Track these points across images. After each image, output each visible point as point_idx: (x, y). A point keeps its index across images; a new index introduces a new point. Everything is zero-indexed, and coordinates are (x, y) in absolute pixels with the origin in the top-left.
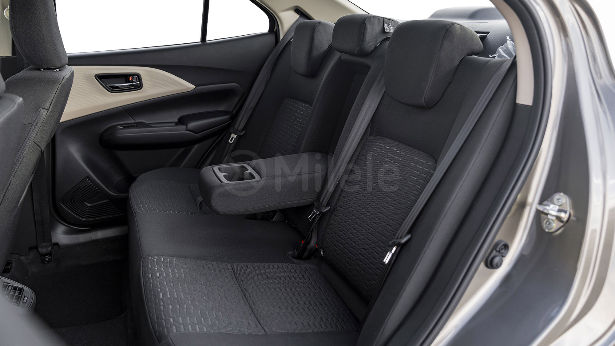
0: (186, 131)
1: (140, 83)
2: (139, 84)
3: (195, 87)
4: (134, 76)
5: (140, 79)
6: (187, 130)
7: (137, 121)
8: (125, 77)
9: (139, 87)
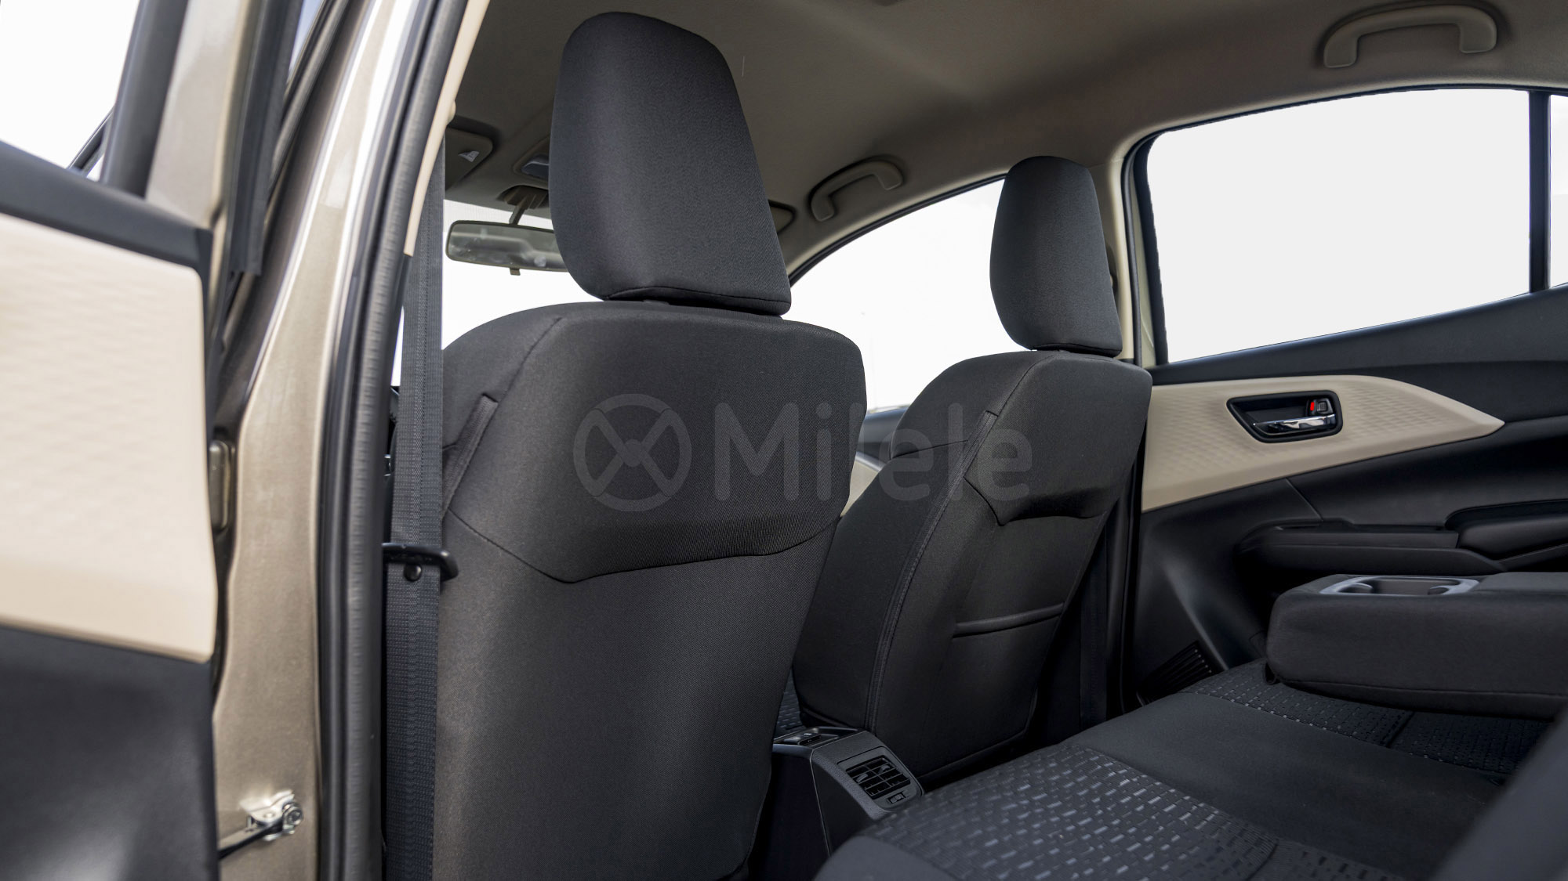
0: (1456, 547)
1: (1335, 417)
2: (1334, 420)
3: (1501, 423)
4: (1324, 400)
5: (1337, 406)
6: (1460, 545)
7: (1327, 516)
8: (1302, 403)
9: (1333, 428)
